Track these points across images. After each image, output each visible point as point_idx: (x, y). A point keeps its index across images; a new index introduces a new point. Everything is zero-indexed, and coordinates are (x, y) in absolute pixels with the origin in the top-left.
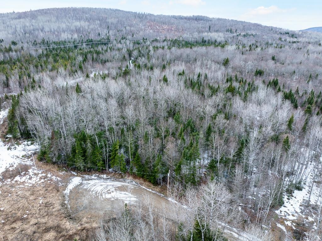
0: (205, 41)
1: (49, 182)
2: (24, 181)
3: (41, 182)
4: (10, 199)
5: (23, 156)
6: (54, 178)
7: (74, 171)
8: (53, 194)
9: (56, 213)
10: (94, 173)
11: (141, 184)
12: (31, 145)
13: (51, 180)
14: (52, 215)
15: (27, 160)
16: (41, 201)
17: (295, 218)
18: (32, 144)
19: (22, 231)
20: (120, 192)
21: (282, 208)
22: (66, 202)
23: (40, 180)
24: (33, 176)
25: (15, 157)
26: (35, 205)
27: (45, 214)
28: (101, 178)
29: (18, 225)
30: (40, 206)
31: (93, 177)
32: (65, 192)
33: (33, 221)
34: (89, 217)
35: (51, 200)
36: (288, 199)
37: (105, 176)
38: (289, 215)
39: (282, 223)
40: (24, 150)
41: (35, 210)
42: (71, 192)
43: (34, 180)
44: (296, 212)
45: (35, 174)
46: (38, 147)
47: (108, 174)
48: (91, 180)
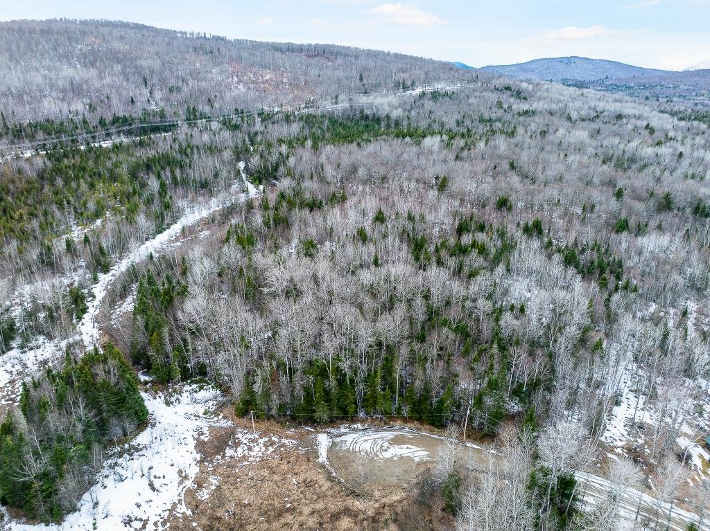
0: (367, 117)
1: (282, 449)
2: (242, 454)
3: (270, 451)
4: (245, 486)
5: (205, 413)
6: (284, 441)
7: (306, 425)
8: (303, 467)
9: (330, 493)
10: (342, 424)
11: (419, 429)
12: (200, 391)
13: (283, 445)
14: (325, 496)
15: (216, 419)
16: (294, 480)
17: (624, 443)
18: (201, 388)
19: (302, 525)
20: (400, 446)
21: (607, 434)
22: (334, 474)
23: (267, 450)
24: (251, 445)
25: (193, 417)
26: (290, 487)
27: (315, 497)
28: (354, 429)
29: (288, 518)
30: (299, 488)
31: (343, 430)
32: (320, 460)
33: (306, 510)
34: (380, 488)
35: (307, 475)
36: (609, 420)
37: (359, 426)
38: (616, 440)
39: (612, 451)
40: (195, 401)
41: (296, 494)
42: (328, 458)
43: (258, 451)
44: (623, 436)
45: (251, 441)
46: (214, 392)
47: (363, 421)
48: (344, 435)
